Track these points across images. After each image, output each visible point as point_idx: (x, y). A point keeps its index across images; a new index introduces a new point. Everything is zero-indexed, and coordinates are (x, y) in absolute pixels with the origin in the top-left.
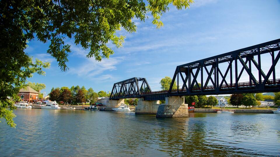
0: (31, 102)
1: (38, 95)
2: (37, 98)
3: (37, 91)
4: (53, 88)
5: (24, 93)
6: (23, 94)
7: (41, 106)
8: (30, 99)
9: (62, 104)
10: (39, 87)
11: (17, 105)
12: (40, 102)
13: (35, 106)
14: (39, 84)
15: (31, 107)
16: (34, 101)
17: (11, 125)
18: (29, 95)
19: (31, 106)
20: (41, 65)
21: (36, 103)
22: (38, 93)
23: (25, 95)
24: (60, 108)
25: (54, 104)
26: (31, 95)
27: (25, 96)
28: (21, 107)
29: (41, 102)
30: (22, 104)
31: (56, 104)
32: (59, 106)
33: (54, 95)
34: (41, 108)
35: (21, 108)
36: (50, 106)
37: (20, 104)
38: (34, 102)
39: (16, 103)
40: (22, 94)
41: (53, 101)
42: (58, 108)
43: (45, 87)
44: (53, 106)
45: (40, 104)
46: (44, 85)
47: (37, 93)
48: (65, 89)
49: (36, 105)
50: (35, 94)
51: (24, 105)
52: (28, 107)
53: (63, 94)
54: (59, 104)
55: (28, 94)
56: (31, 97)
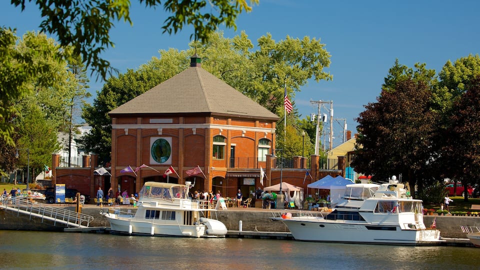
0: (221, 187)
1: (267, 131)
2: (262, 155)
3: (262, 102)
4: (396, 70)
5: (169, 125)
6: (160, 126)
7: (289, 216)
8: (217, 168)
10: (282, 68)
11: (124, 213)
12: (286, 186)
13: (251, 221)
14: (276, 43)
15: (218, 227)
16: (240, 180)
18: (203, 135)
19: (221, 217)
22: (272, 115)
23: (174, 134)
24: (432, 236)
25: (387, 207)
26: (222, 138)
27: (176, 145)
28: (155, 227)
29: (291, 188)
30: (160, 204)
31: (407, 207)
32: (428, 224)
33: (386, 130)
34: (289, 238)
36: (355, 216)
37: (146, 203)
40: (155, 133)
42: (418, 237)
43: (324, 63)
44: (382, 219)
45: (286, 206)
46: (315, 46)
47: (263, 120)
49: (257, 210)
50: (244, 129)
51: (172, 215)
52: (201, 231)
54: (431, 202)
55: (194, 127)
56: (219, 151)
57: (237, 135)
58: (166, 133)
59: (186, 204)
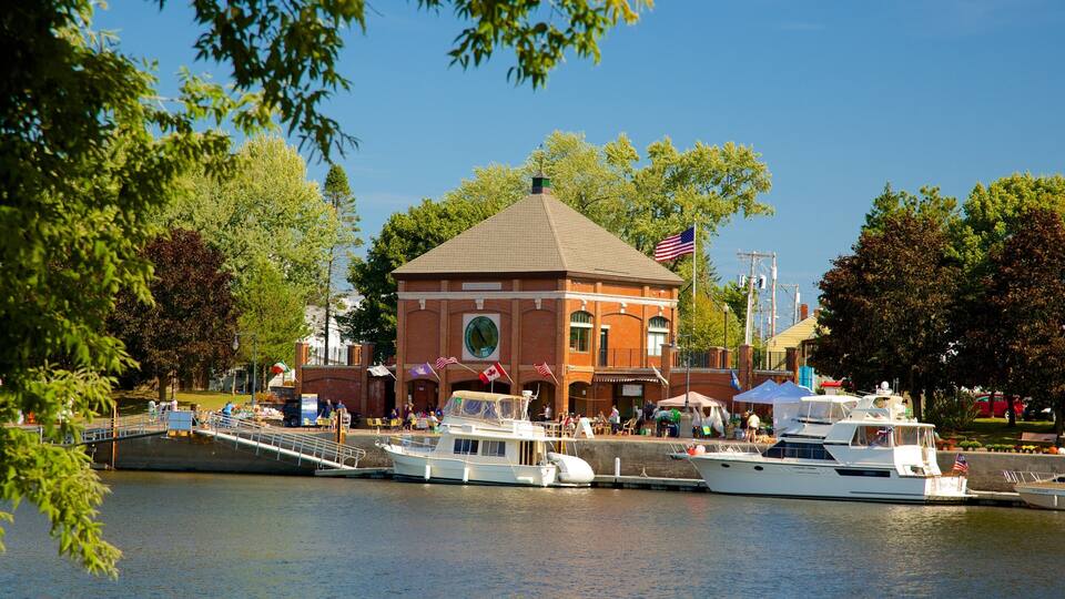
0: (583, 399)
1: (664, 303)
2: (655, 345)
5: (496, 293)
6: (479, 294)
7: (701, 452)
8: (577, 368)
9: (993, 435)
10: (689, 198)
11: (418, 444)
12: (696, 398)
13: (636, 458)
14: (679, 154)
15: (579, 470)
16: (617, 387)
17: (83, 552)
18: (554, 310)
19: (585, 452)
20: (219, 113)
21: (649, 412)
22: (672, 277)
23: (504, 308)
24: (954, 487)
26: (585, 316)
27: (507, 327)
28: (469, 467)
29: (706, 402)
30: (478, 429)
31: (909, 436)
32: (946, 467)
34: (701, 490)
35: (460, 482)
36: (817, 451)
37: (455, 426)
38: (626, 405)
39: (414, 419)
40: (470, 306)
41: (861, 383)
42: (929, 489)
43: (761, 186)
44: (867, 458)
47: (656, 286)
48: (1030, 201)
49: (647, 439)
50: (624, 300)
51: (499, 448)
52: (548, 477)
53: (1002, 287)
54: (949, 425)
55: (539, 297)
56: (580, 338)
57: (613, 312)
58: (490, 306)
59: (525, 430)
